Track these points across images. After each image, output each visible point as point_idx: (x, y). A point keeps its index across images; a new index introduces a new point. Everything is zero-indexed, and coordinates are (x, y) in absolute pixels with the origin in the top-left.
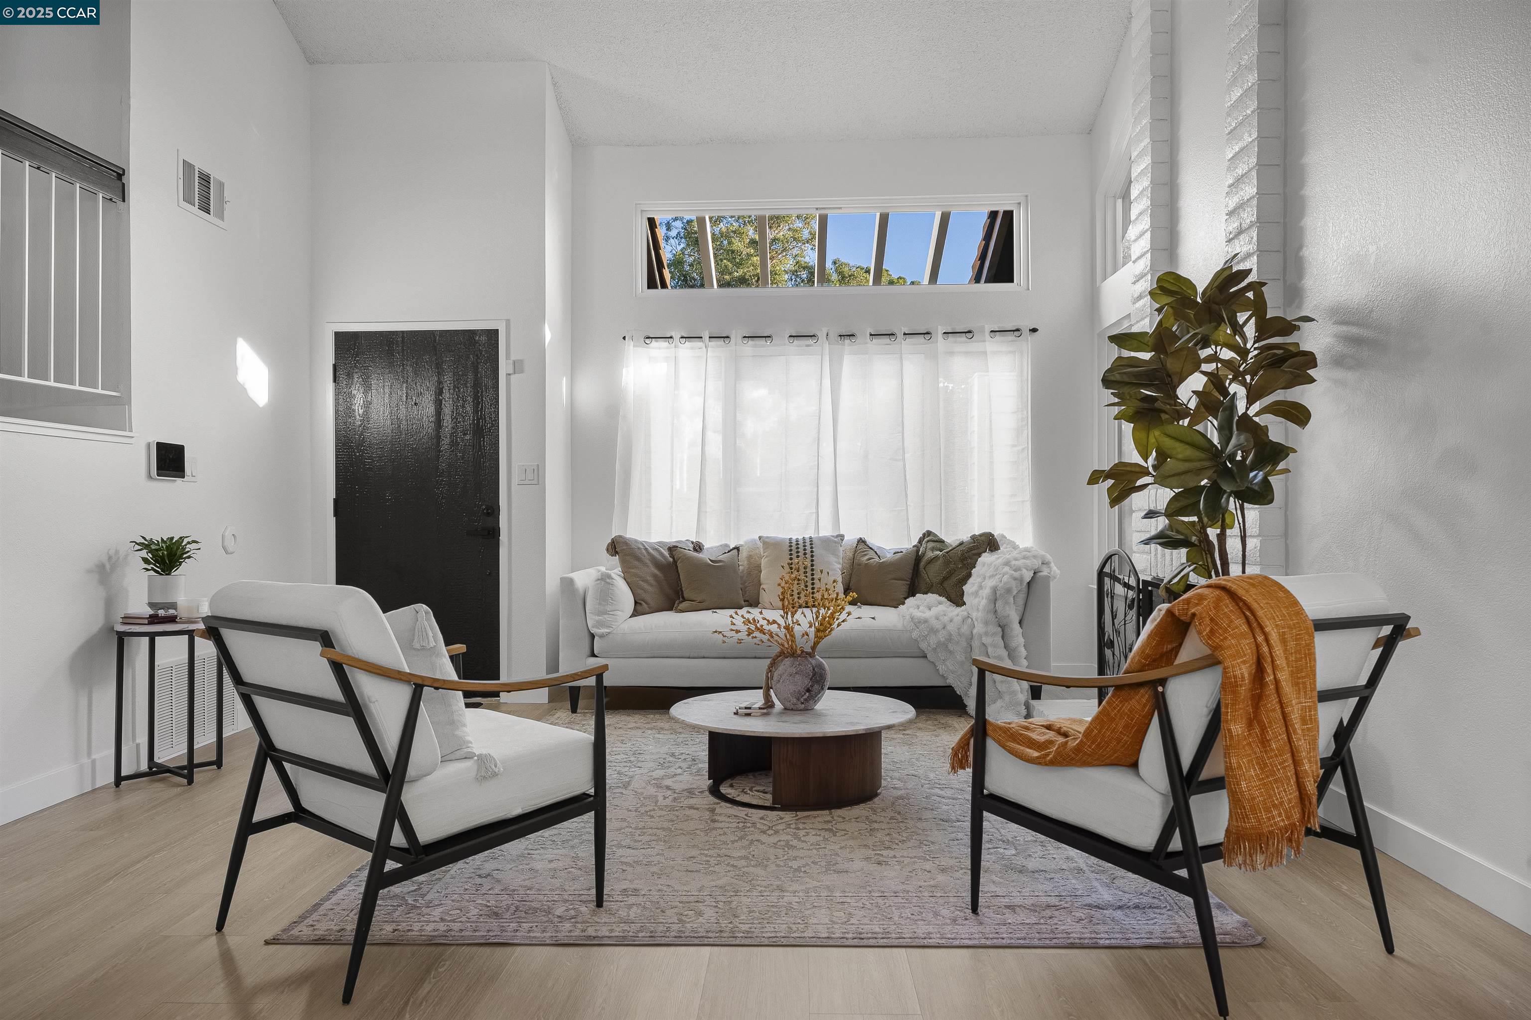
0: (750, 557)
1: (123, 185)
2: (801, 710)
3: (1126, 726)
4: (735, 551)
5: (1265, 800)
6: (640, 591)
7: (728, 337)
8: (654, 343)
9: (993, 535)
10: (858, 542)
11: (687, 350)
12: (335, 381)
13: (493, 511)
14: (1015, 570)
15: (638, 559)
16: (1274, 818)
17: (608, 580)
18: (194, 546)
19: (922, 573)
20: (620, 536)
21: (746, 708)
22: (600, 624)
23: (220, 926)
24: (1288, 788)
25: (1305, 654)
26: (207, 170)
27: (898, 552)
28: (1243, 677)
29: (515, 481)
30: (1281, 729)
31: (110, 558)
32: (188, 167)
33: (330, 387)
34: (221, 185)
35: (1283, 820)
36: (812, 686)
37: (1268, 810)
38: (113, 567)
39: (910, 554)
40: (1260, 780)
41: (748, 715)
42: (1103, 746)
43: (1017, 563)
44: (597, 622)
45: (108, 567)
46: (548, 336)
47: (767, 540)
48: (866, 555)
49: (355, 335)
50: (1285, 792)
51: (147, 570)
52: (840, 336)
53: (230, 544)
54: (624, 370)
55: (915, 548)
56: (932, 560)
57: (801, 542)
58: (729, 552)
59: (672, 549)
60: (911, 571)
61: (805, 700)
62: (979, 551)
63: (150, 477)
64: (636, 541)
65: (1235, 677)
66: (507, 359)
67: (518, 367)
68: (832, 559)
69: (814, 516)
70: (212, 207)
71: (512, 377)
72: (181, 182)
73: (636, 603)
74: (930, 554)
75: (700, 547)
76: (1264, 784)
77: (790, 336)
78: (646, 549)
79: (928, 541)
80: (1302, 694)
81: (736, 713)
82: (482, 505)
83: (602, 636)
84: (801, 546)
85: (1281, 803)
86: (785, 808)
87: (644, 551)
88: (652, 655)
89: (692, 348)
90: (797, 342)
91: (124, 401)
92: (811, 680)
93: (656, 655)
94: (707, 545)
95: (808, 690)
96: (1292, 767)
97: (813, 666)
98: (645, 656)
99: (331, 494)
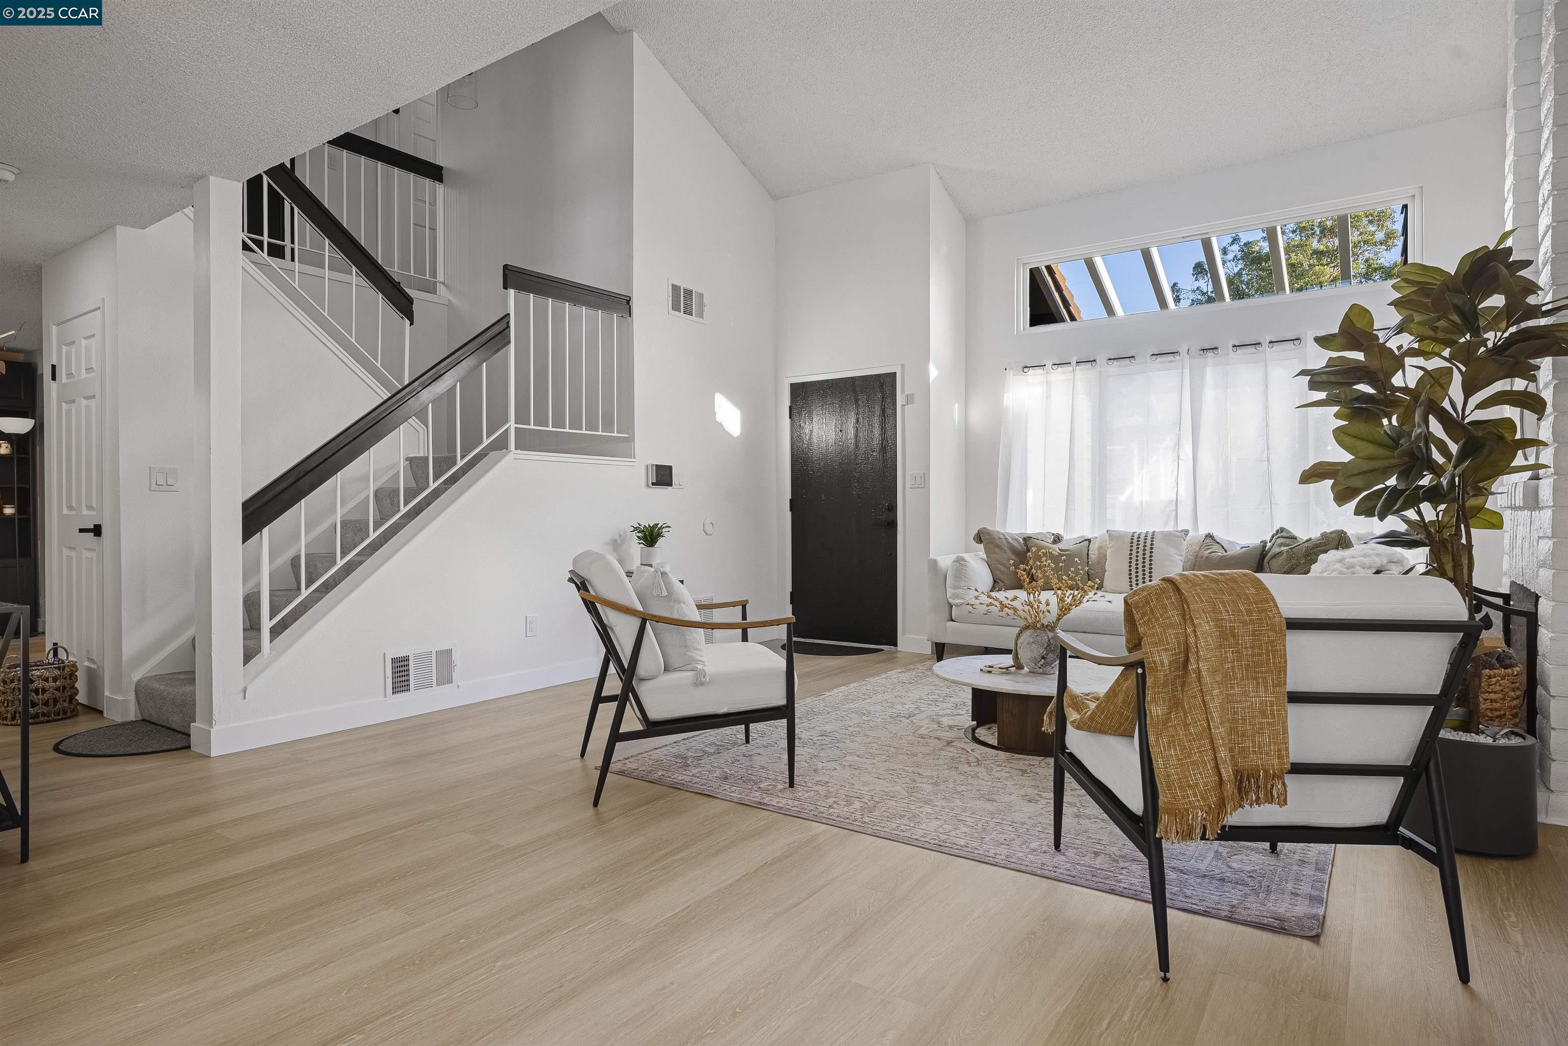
0: (1100, 548)
1: (630, 306)
2: (1040, 674)
3: (1124, 702)
4: (1087, 542)
5: (1180, 779)
6: (997, 573)
7: (1094, 361)
8: (1031, 371)
9: (1345, 533)
10: (1206, 537)
11: (1059, 376)
12: (790, 418)
13: (892, 508)
14: (1348, 568)
15: (998, 546)
16: (1188, 797)
17: (962, 562)
18: (667, 529)
19: (1265, 567)
20: (984, 528)
21: (990, 667)
22: (955, 596)
23: (583, 754)
24: (1204, 771)
25: (1267, 650)
26: (689, 287)
27: (1245, 547)
28: (1162, 664)
29: (908, 486)
30: (1200, 715)
31: (620, 536)
32: (676, 289)
33: (787, 421)
34: (701, 296)
35: (1198, 801)
36: (1047, 655)
37: (1182, 789)
38: (623, 541)
39: (1255, 549)
40: (1179, 760)
41: (990, 672)
42: (1109, 718)
43: (1352, 560)
44: (953, 594)
45: (619, 541)
46: (933, 372)
47: (1113, 533)
48: (1210, 549)
49: (804, 385)
50: (1200, 773)
51: (640, 543)
52: (1203, 350)
53: (709, 529)
54: (1006, 395)
55: (1262, 544)
56: (1276, 555)
57: (1142, 537)
58: (1080, 543)
59: (1027, 539)
60: (1256, 565)
61: (1042, 665)
62: (1327, 547)
63: (648, 486)
64: (998, 532)
65: (1154, 662)
66: (902, 394)
67: (909, 399)
68: (1172, 551)
69: (1174, 513)
70: (694, 311)
71: (906, 406)
72: (670, 298)
73: (995, 582)
74: (1276, 550)
75: (1058, 538)
76: (1182, 765)
77: (1152, 355)
78: (1006, 539)
79: (1278, 537)
80: (1262, 689)
81: (981, 670)
82: (885, 504)
83: (957, 606)
84: (1142, 539)
85: (1197, 785)
86: (1006, 750)
87: (1004, 540)
88: (998, 624)
89: (1064, 373)
90: (1159, 359)
91: (631, 440)
92: (1046, 649)
93: (1004, 624)
94: (1066, 537)
95: (1043, 658)
96: (1210, 753)
97: (1049, 638)
98: (992, 623)
99: (788, 496)
